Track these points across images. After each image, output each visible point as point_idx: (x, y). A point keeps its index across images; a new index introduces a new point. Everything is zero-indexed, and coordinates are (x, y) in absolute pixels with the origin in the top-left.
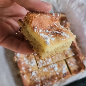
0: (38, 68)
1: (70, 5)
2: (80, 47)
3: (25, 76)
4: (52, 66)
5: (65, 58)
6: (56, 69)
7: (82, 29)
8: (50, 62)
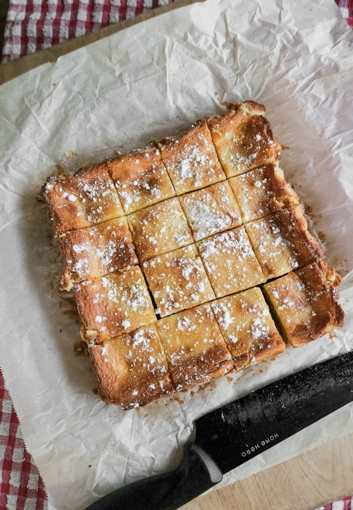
0: (158, 317)
1: (283, 68)
2: (321, 236)
3: (105, 350)
4: (212, 309)
5: (263, 280)
6: (228, 320)
7: (330, 167)
8: (202, 295)
